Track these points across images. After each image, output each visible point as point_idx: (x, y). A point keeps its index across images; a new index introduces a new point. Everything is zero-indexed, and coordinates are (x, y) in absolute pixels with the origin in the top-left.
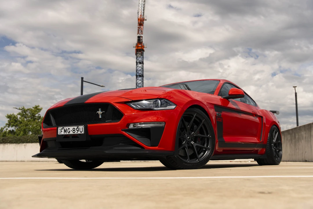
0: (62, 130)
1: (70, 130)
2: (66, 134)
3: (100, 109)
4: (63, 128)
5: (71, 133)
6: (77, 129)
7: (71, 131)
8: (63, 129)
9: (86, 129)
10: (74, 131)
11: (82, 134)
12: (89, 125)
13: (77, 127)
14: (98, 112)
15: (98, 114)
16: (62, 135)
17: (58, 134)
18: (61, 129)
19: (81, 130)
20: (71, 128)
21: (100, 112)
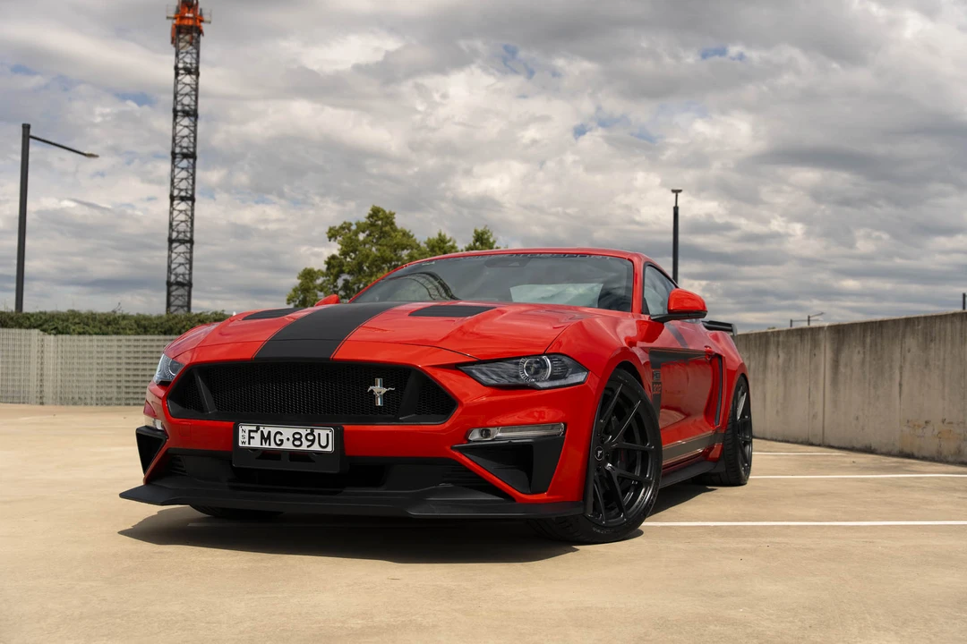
0: (252, 435)
1: (284, 438)
2: (267, 446)
3: (379, 381)
4: (258, 429)
5: (288, 446)
6: (310, 437)
7: (288, 439)
8: (256, 431)
9: (339, 438)
10: (297, 443)
11: (327, 453)
12: (347, 427)
13: (309, 431)
14: (371, 388)
15: (372, 395)
16: (255, 450)
17: (240, 445)
18: (250, 431)
19: (323, 439)
20: (288, 432)
21: (378, 389)
